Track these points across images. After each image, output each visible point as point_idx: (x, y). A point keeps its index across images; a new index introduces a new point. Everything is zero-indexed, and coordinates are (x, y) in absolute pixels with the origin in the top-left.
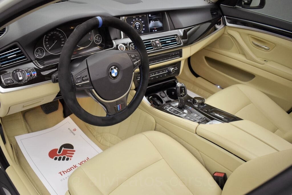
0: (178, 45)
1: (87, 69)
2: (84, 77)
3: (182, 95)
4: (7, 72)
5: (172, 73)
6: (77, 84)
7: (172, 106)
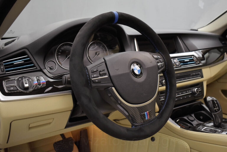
0: (197, 64)
1: (104, 63)
2: (101, 71)
3: (216, 110)
4: (10, 78)
5: (196, 93)
6: (92, 79)
7: (206, 126)
